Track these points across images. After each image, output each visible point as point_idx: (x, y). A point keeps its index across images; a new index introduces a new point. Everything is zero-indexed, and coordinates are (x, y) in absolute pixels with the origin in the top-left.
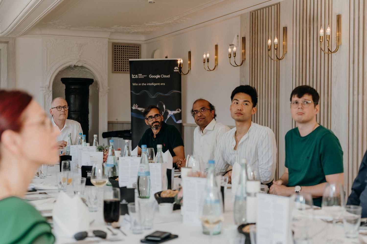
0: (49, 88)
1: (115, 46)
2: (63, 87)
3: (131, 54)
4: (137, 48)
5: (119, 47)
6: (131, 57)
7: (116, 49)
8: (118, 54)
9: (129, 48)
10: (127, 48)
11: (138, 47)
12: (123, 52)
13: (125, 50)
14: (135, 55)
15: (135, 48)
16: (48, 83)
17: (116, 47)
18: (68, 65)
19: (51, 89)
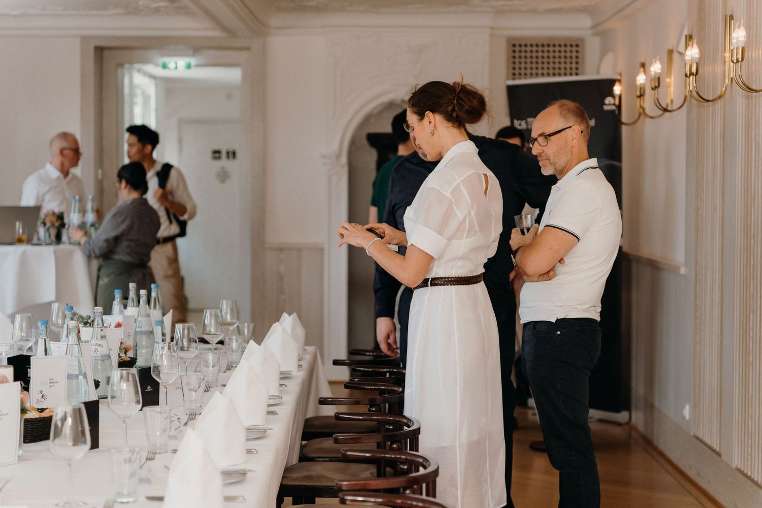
0: (338, 156)
1: (514, 46)
2: (372, 156)
3: (557, 66)
4: (574, 49)
5: (523, 49)
6: (557, 71)
7: (517, 54)
8: (523, 66)
9: (551, 49)
10: (546, 49)
11: (577, 46)
12: (534, 60)
13: (540, 54)
14: (568, 66)
15: (568, 49)
16: (335, 146)
17: (517, 49)
18: (386, 99)
19: (344, 159)
